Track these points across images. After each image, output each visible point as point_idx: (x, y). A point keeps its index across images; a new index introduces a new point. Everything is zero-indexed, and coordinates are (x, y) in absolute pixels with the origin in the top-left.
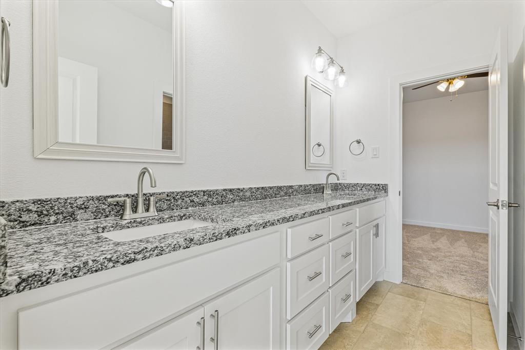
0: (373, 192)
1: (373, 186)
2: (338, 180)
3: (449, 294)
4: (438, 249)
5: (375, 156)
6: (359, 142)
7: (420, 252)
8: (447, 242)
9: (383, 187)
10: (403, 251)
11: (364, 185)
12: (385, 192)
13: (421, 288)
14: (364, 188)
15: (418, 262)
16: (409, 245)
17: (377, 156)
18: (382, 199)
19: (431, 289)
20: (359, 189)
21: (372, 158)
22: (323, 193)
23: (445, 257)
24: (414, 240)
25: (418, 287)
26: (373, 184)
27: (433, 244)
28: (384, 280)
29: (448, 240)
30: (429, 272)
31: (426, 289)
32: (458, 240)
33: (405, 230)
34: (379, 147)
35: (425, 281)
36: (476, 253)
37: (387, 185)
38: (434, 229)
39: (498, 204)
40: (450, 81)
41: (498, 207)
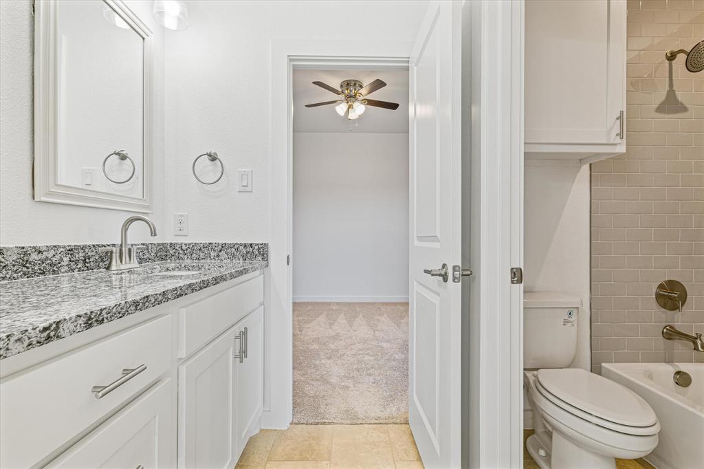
0: (241, 261)
1: (241, 248)
2: (153, 233)
3: (360, 421)
4: (336, 337)
5: (245, 189)
6: (213, 158)
7: (315, 346)
8: (345, 321)
9: (259, 249)
10: (293, 351)
11: (224, 246)
12: (263, 259)
13: (321, 424)
14: (223, 253)
15: (315, 366)
16: (302, 337)
17: (247, 189)
18: (257, 272)
19: (335, 421)
20: (213, 254)
21: (239, 192)
22: (108, 268)
23: (346, 348)
24: (308, 326)
25: (317, 424)
26: (241, 245)
27: (331, 328)
28: (262, 430)
29: (346, 319)
30: (330, 384)
31: (330, 423)
32: (356, 317)
33: (296, 312)
34: (252, 171)
35: (327, 405)
36: (376, 332)
37: (266, 245)
38: (330, 304)
39: (446, 273)
40: (350, 103)
41: (445, 277)
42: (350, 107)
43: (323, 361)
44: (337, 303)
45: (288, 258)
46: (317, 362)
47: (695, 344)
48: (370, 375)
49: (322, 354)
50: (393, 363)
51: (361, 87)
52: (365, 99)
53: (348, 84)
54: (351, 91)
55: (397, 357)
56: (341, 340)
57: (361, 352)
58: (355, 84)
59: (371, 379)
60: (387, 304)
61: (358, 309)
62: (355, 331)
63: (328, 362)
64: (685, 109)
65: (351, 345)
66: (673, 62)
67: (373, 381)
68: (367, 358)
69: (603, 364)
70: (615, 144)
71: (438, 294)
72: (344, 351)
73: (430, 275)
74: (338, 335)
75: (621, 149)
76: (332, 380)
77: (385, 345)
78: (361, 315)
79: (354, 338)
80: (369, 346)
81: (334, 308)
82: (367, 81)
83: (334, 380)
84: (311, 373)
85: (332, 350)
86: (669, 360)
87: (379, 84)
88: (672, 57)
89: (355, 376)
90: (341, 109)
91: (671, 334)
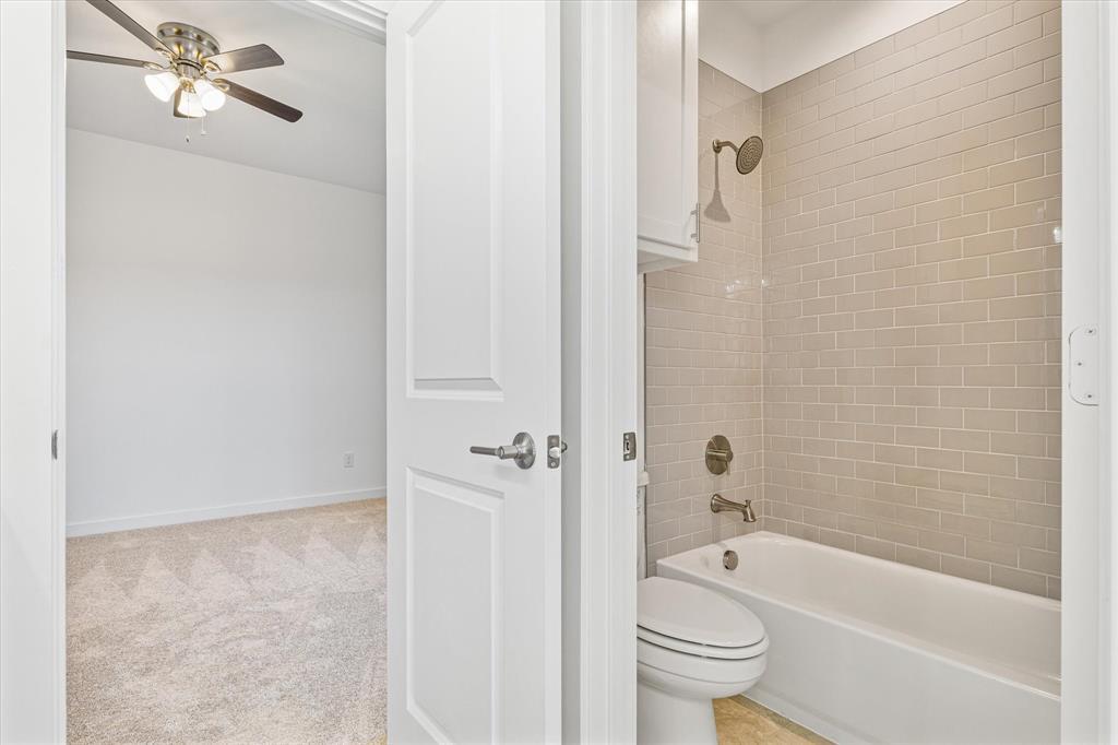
8: (165, 572)
23: (187, 634)
27: (129, 596)
29: (168, 566)
32: (194, 556)
38: (111, 536)
39: (530, 452)
40: (184, 78)
41: (525, 461)
42: (184, 85)
43: (128, 686)
44: (132, 533)
45: (54, 439)
46: (112, 692)
47: (745, 513)
48: (266, 683)
49: (119, 666)
50: (312, 640)
51: (215, 49)
52: (227, 82)
53: (179, 33)
54: (187, 50)
55: (317, 625)
56: (166, 619)
57: (228, 636)
58: (199, 39)
59: (273, 691)
60: (260, 517)
61: (192, 538)
62: (198, 589)
63: (145, 682)
64: (727, 219)
65: (198, 624)
66: (719, 155)
67: (279, 694)
68: (247, 645)
69: (659, 561)
70: (687, 249)
71: (500, 495)
72: (185, 643)
73: (497, 458)
74: (154, 609)
75: (693, 257)
76: (169, 727)
77: (283, 606)
78: (205, 551)
79: (201, 606)
80: (246, 616)
81: (127, 545)
82: (232, 41)
83: (174, 726)
84: (99, 727)
85: (150, 651)
86: (716, 540)
87: (264, 57)
88: (718, 149)
89: (230, 697)
90: (162, 85)
91: (720, 505)
